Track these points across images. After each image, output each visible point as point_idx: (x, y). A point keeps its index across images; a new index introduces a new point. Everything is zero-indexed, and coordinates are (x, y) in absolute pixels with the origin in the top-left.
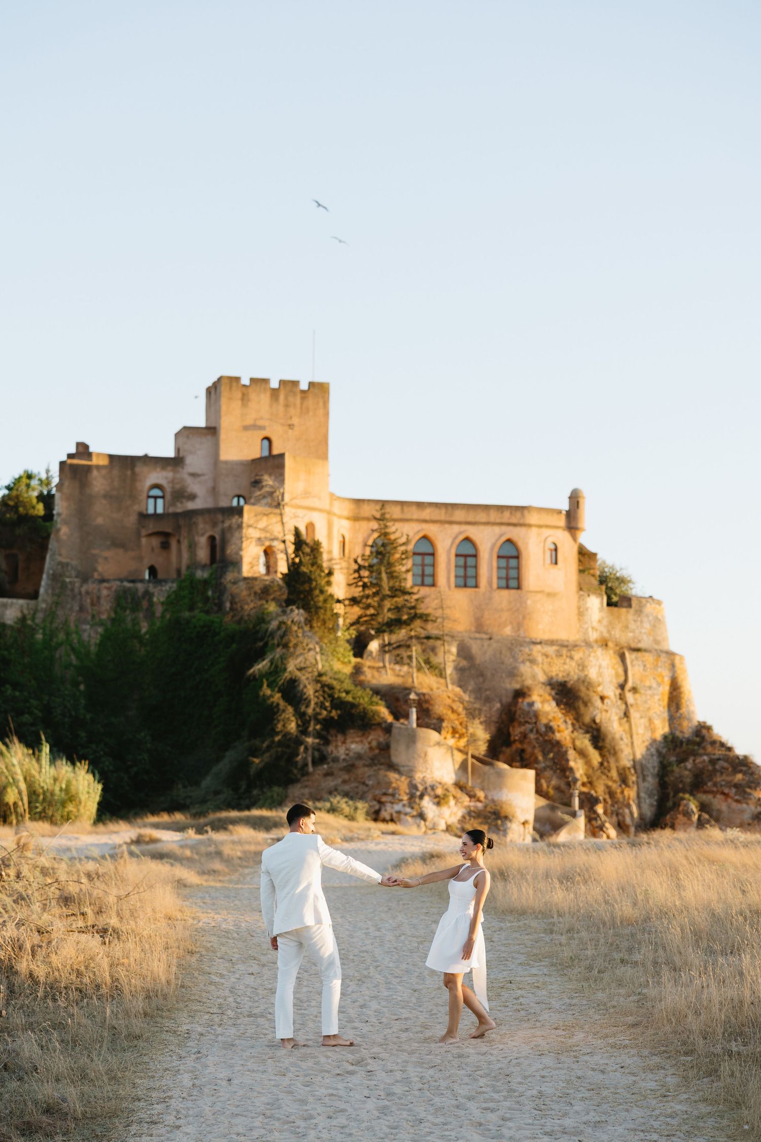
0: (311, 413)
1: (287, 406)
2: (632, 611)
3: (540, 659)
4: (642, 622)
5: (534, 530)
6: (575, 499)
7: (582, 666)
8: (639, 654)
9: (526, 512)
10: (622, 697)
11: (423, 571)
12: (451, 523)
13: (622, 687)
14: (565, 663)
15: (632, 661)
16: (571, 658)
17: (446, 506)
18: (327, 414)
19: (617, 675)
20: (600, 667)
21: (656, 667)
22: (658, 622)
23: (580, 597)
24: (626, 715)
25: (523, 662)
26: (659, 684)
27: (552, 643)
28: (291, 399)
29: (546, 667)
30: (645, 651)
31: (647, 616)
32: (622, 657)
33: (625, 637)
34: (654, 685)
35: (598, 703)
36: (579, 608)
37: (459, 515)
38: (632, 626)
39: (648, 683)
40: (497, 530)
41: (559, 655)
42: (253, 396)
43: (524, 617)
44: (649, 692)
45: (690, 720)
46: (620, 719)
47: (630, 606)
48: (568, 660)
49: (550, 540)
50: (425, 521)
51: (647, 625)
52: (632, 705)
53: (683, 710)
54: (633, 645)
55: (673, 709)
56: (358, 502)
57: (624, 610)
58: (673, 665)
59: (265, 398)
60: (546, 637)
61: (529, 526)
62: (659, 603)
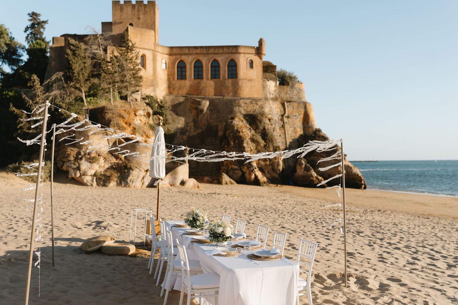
0: (148, 13)
1: (138, 11)
2: (289, 87)
3: (243, 105)
4: (293, 91)
5: (242, 55)
6: (261, 42)
7: (262, 107)
8: (291, 103)
9: (238, 48)
10: (282, 120)
11: (199, 73)
12: (208, 54)
13: (282, 116)
14: (254, 106)
15: (288, 106)
16: (257, 104)
17: (206, 47)
18: (154, 13)
19: (281, 111)
20: (271, 108)
21: (298, 108)
22: (300, 91)
23: (264, 81)
24: (283, 126)
25: (235, 106)
26: (299, 115)
27: (249, 99)
28: (140, 8)
29: (245, 108)
30: (294, 102)
31: (296, 88)
32: (283, 105)
33: (285, 97)
34: (297, 115)
35: (267, 121)
36: (263, 85)
37: (212, 51)
38: (289, 92)
39: (294, 114)
40: (226, 56)
41: (251, 103)
42: (125, 8)
43: (238, 89)
44: (295, 118)
45: (312, 128)
46: (280, 128)
47: (288, 85)
48: (255, 105)
49: (249, 59)
50: (198, 54)
51: (295, 92)
52: (286, 123)
53: (310, 124)
54: (289, 100)
55: (305, 124)
56: (171, 48)
57: (286, 87)
58: (305, 107)
59: (130, 9)
60: (247, 96)
61: (240, 53)
62: (301, 83)
